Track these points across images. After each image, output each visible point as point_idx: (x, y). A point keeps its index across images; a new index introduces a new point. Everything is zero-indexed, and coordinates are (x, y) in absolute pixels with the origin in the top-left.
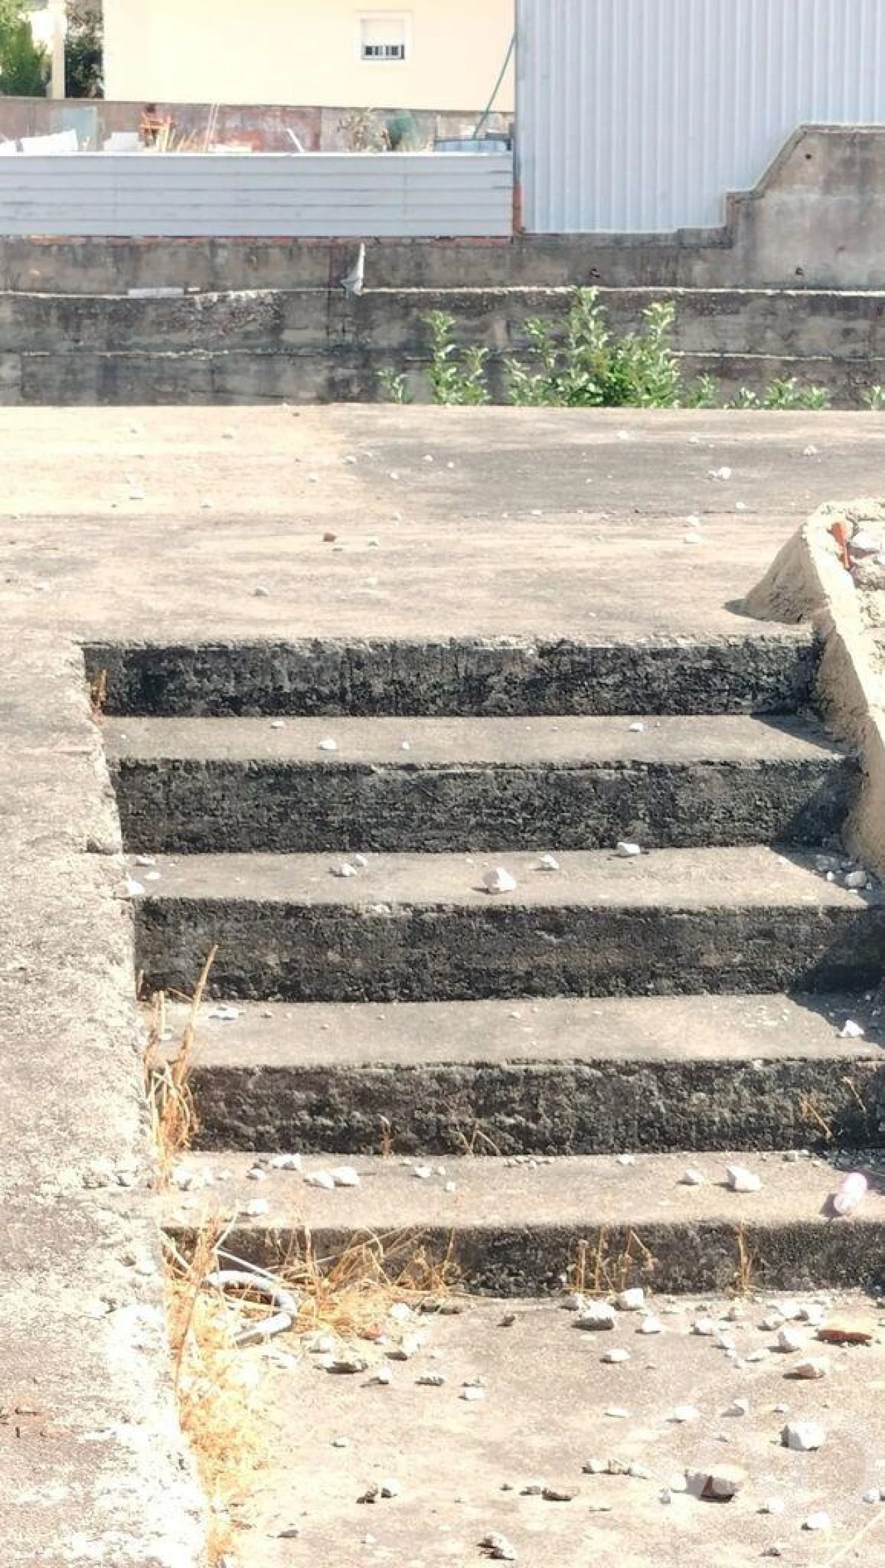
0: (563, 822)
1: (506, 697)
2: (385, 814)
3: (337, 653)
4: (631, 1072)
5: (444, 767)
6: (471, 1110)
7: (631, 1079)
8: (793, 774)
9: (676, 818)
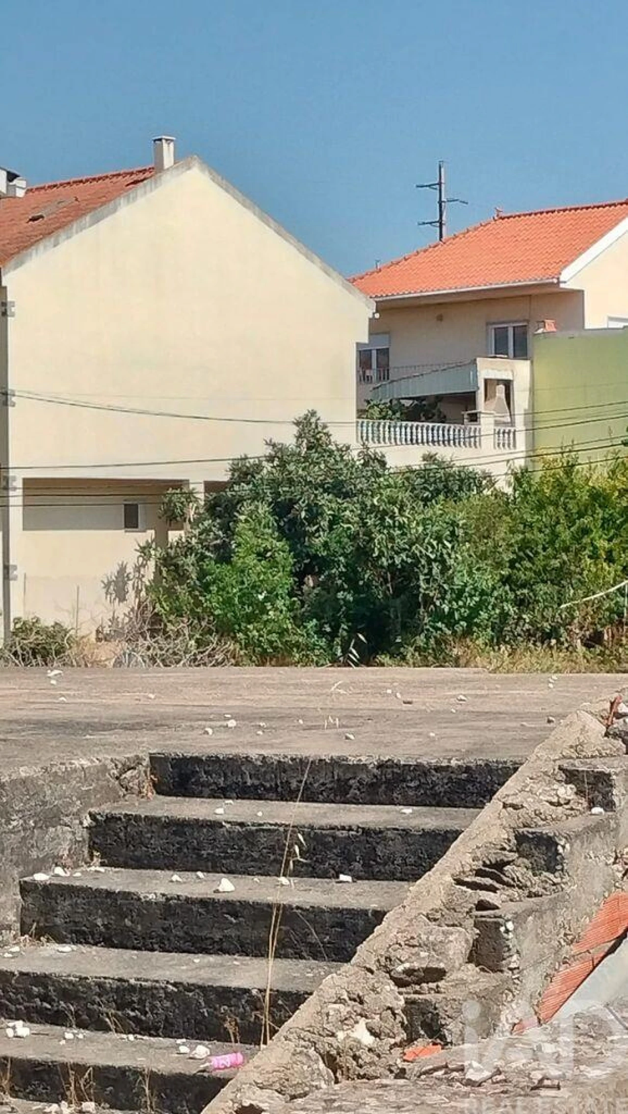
0: (317, 861)
1: (358, 793)
2: (229, 851)
3: (273, 763)
4: (191, 991)
5: (260, 825)
6: (114, 1005)
7: (191, 994)
8: (439, 838)
9: (377, 863)
